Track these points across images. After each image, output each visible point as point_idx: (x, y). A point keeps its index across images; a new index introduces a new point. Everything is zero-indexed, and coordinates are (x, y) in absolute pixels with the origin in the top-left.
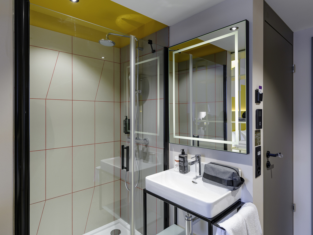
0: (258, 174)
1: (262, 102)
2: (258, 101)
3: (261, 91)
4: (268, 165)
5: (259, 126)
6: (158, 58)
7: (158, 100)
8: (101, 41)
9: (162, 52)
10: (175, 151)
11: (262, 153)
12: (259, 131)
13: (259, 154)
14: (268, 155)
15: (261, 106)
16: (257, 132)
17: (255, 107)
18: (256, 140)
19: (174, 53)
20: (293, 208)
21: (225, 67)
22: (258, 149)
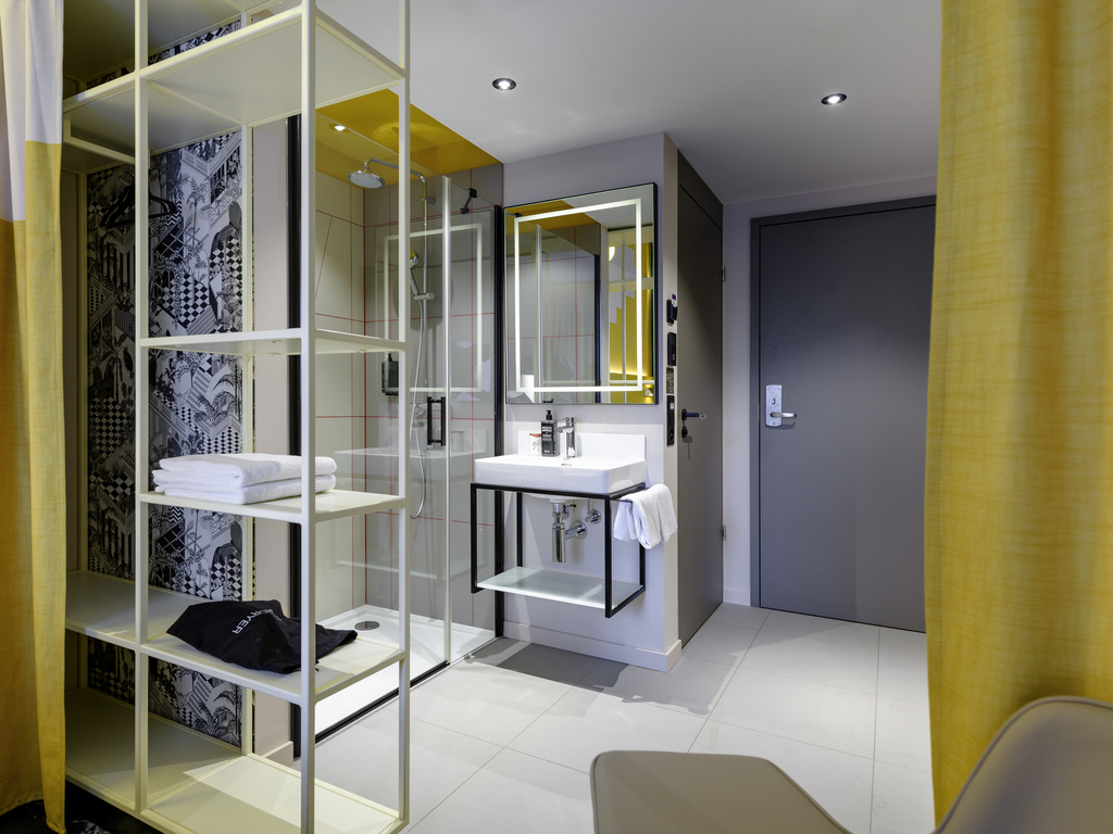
0: (670, 441)
1: (675, 322)
2: (670, 321)
3: (675, 303)
4: (684, 433)
5: (672, 362)
6: (478, 226)
7: (479, 318)
8: (353, 175)
9: (488, 215)
10: (518, 420)
11: (675, 406)
12: (672, 370)
13: (672, 408)
14: (684, 415)
15: (674, 328)
16: (670, 371)
17: (666, 329)
18: (668, 383)
19: (518, 220)
20: (722, 533)
21: (597, 259)
22: (670, 400)
